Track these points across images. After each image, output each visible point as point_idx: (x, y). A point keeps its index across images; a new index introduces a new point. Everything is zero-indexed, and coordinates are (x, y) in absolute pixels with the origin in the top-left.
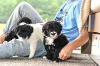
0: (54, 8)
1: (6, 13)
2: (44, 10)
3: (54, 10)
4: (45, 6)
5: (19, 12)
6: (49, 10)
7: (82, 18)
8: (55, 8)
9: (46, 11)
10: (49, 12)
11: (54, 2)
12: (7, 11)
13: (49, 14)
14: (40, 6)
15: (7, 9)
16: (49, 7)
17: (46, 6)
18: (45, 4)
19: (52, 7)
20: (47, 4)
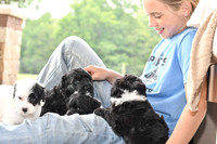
0: (139, 41)
1: (38, 51)
2: (118, 45)
3: (140, 45)
4: (121, 37)
5: (63, 54)
6: (128, 45)
7: (194, 74)
8: (143, 42)
9: (122, 48)
10: (130, 50)
11: (140, 28)
12: (38, 47)
13: (130, 55)
14: (110, 36)
15: (40, 43)
16: (130, 39)
17: (124, 36)
18: (120, 32)
19: (136, 38)
20: (125, 32)
